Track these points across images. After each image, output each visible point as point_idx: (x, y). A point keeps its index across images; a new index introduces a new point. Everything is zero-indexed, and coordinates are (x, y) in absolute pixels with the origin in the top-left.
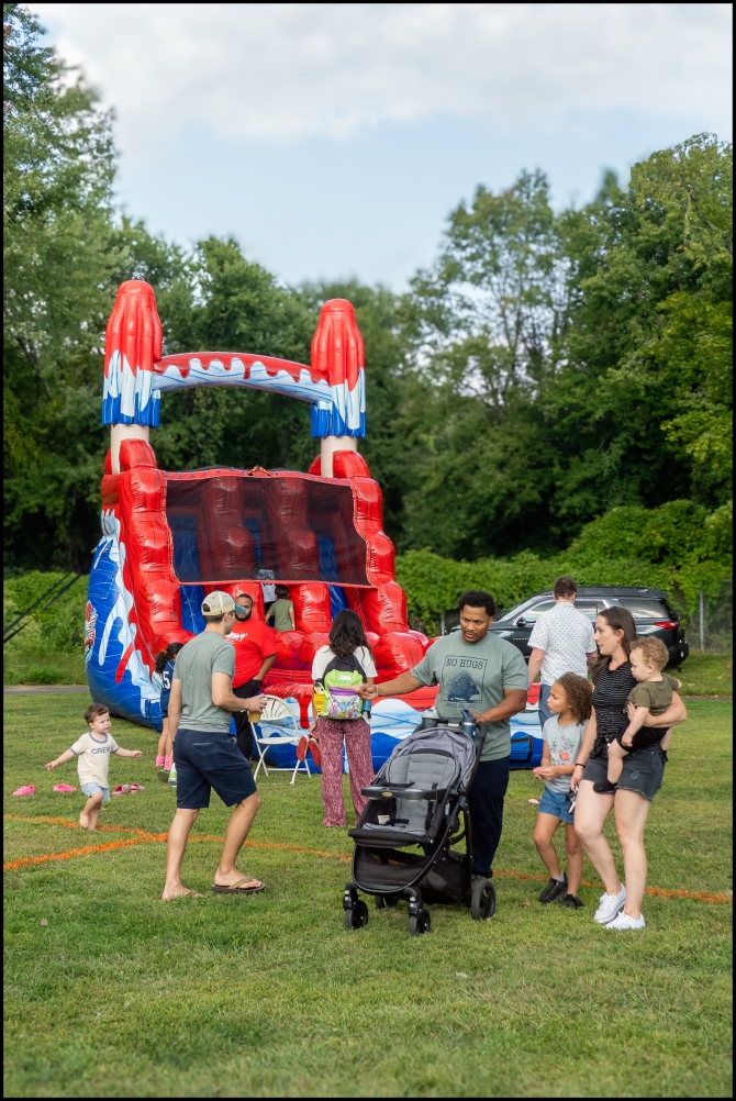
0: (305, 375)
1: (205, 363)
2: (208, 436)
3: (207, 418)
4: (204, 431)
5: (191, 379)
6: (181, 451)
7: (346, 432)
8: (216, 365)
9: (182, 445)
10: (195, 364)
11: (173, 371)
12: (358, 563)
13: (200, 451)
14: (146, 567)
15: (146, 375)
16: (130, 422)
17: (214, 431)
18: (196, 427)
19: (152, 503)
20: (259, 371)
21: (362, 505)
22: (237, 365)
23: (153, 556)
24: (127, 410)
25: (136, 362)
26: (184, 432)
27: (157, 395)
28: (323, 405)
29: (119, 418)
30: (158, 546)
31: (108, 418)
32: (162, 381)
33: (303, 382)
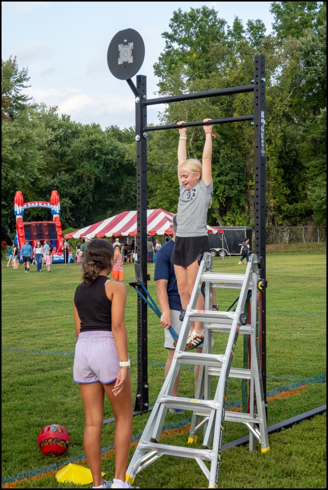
0: (49, 204)
1: (31, 204)
2: (88, 189)
3: (88, 184)
4: (87, 188)
5: (28, 207)
6: (80, 194)
7: (56, 213)
8: (33, 204)
9: (81, 193)
10: (29, 204)
11: (25, 206)
12: (56, 236)
13: (86, 194)
14: (20, 239)
15: (21, 207)
16: (19, 215)
17: (90, 188)
18: (84, 187)
19: (22, 228)
20: (40, 204)
21: (58, 226)
22: (36, 204)
23: (22, 237)
24: (18, 213)
25: (19, 205)
26: (81, 189)
27: (23, 210)
28: (52, 209)
29: (17, 214)
30: (22, 235)
31: (15, 214)
32: (24, 208)
33: (48, 205)
